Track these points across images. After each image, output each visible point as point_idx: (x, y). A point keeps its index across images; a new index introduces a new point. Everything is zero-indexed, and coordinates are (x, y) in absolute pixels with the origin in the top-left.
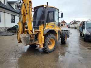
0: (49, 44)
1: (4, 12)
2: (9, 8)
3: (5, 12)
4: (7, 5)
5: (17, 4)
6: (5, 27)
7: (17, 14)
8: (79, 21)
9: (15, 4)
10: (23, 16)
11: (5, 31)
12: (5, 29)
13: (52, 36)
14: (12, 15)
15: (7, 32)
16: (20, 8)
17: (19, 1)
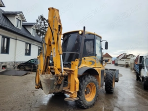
0: (86, 93)
1: (16, 39)
2: (24, 32)
3: (18, 38)
4: (21, 29)
5: (36, 28)
6: (15, 62)
8: (132, 55)
9: (32, 27)
10: (47, 46)
11: (14, 68)
12: (14, 65)
13: (91, 79)
14: (27, 43)
15: (16, 69)
16: (39, 33)
17: (39, 23)
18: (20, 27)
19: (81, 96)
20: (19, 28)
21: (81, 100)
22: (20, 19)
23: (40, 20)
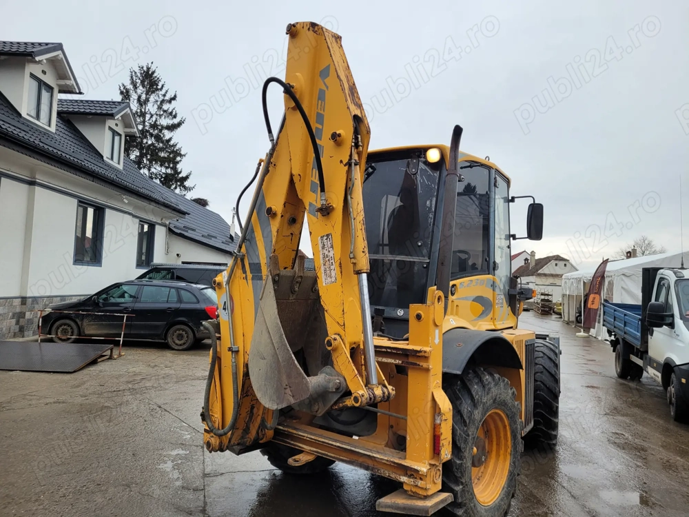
0: (477, 462)
1: (32, 183)
2: (68, 148)
3: (39, 178)
4: (53, 129)
5: (127, 125)
6: (24, 300)
7: (126, 199)
9: (110, 123)
11: (22, 331)
12: (22, 315)
13: (494, 391)
14: (83, 204)
15: (30, 336)
16: (135, 154)
17: (134, 106)
18: (50, 124)
19: (457, 482)
20: (42, 123)
21: (460, 505)
22: (49, 79)
23: (140, 90)
